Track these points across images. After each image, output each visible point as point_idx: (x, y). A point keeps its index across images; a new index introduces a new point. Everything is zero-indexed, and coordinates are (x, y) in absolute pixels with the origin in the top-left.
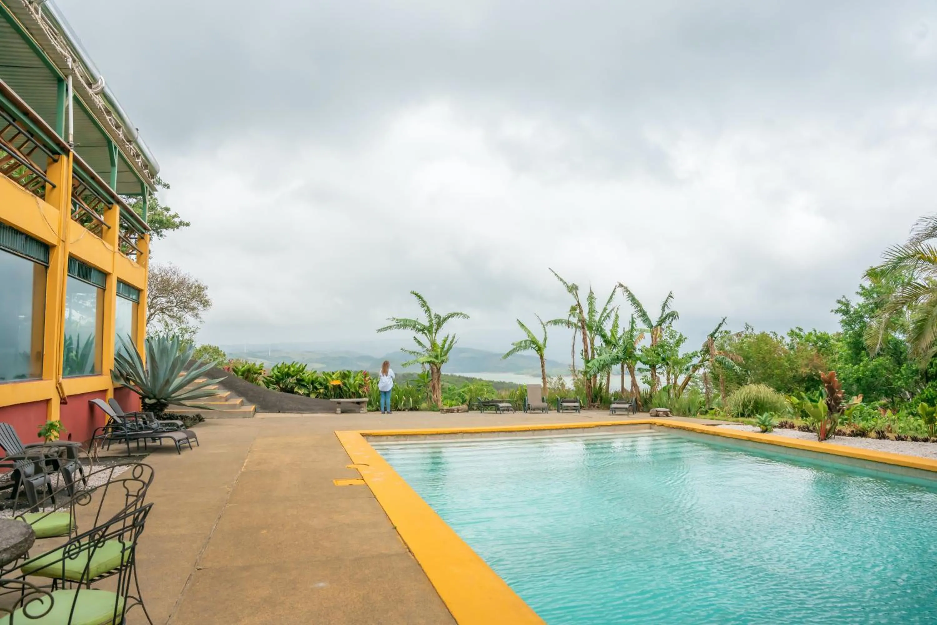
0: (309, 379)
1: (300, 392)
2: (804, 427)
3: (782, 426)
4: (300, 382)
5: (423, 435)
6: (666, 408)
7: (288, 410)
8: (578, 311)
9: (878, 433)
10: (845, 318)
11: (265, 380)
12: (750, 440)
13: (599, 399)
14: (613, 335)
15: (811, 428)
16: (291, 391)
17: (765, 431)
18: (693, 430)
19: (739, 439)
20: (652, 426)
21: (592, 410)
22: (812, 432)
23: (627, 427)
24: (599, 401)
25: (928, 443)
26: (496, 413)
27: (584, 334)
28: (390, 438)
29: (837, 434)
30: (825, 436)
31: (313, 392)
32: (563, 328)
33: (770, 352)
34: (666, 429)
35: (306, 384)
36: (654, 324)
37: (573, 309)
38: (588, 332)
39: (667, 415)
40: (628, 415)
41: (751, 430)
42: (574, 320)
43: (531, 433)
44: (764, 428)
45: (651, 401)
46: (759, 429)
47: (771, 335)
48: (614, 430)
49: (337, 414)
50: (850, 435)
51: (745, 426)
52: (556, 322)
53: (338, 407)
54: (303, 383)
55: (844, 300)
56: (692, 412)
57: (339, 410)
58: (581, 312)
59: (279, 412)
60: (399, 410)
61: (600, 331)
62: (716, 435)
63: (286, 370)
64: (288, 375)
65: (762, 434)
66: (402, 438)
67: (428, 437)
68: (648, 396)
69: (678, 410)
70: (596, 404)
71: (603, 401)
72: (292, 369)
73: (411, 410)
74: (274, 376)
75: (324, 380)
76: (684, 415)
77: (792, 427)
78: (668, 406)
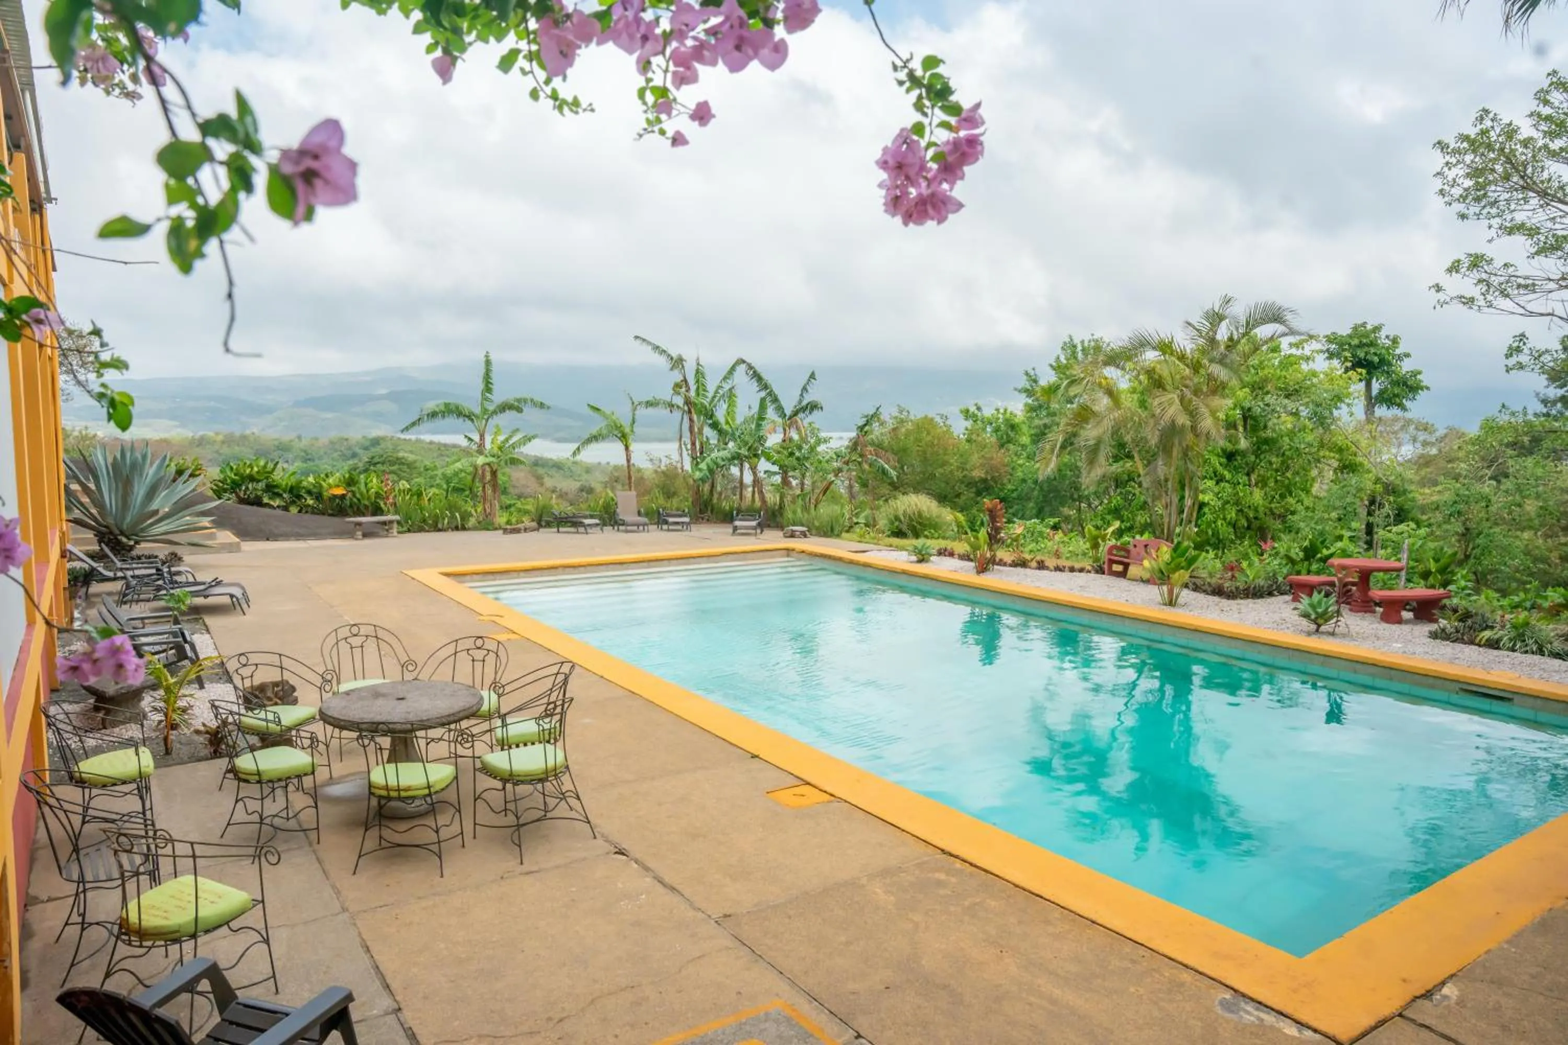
0: (287, 484)
1: (272, 503)
2: (964, 555)
3: (942, 553)
4: (271, 489)
5: (515, 571)
6: (802, 525)
7: (282, 535)
8: (684, 389)
9: (1038, 562)
10: (1030, 401)
11: (215, 488)
12: (904, 572)
13: (709, 509)
14: (727, 423)
15: (972, 556)
16: (258, 502)
17: (920, 561)
18: (840, 559)
19: (893, 572)
20: (791, 553)
21: (700, 523)
22: (972, 560)
23: (761, 554)
24: (709, 512)
25: (1082, 574)
26: (577, 532)
27: (691, 420)
28: (475, 577)
29: (998, 564)
30: (982, 569)
31: (293, 502)
32: (663, 412)
33: (932, 445)
34: (807, 557)
35: (281, 492)
36: (788, 412)
37: (677, 386)
38: (695, 417)
39: (805, 536)
40: (756, 534)
41: (905, 559)
42: (679, 401)
43: (645, 564)
44: (921, 557)
45: (781, 515)
46: (914, 558)
47: (938, 419)
48: (745, 559)
49: (357, 539)
50: (1011, 566)
51: (900, 553)
52: (649, 404)
53: (359, 530)
54: (276, 490)
55: (1032, 373)
56: (836, 533)
57: (359, 533)
58: (688, 390)
59: (268, 540)
60: (440, 530)
61: (709, 415)
62: (866, 565)
63: (248, 471)
64: (252, 479)
65: (919, 565)
66: (491, 577)
67: (522, 574)
68: (777, 507)
69: (817, 529)
70: (706, 516)
71: (715, 511)
72: (256, 469)
73: (457, 528)
74: (229, 481)
75: (315, 486)
76: (825, 535)
77: (951, 554)
78: (804, 522)
